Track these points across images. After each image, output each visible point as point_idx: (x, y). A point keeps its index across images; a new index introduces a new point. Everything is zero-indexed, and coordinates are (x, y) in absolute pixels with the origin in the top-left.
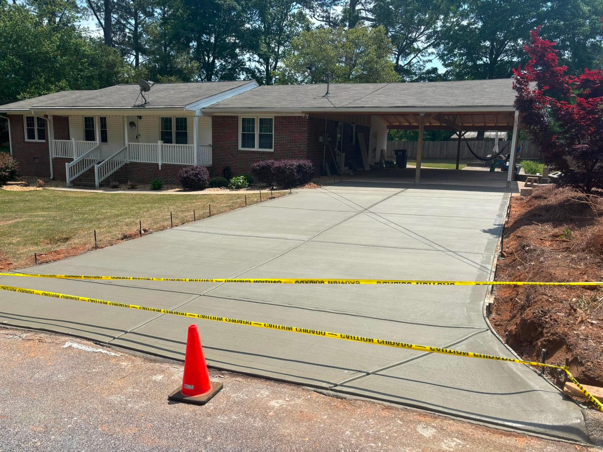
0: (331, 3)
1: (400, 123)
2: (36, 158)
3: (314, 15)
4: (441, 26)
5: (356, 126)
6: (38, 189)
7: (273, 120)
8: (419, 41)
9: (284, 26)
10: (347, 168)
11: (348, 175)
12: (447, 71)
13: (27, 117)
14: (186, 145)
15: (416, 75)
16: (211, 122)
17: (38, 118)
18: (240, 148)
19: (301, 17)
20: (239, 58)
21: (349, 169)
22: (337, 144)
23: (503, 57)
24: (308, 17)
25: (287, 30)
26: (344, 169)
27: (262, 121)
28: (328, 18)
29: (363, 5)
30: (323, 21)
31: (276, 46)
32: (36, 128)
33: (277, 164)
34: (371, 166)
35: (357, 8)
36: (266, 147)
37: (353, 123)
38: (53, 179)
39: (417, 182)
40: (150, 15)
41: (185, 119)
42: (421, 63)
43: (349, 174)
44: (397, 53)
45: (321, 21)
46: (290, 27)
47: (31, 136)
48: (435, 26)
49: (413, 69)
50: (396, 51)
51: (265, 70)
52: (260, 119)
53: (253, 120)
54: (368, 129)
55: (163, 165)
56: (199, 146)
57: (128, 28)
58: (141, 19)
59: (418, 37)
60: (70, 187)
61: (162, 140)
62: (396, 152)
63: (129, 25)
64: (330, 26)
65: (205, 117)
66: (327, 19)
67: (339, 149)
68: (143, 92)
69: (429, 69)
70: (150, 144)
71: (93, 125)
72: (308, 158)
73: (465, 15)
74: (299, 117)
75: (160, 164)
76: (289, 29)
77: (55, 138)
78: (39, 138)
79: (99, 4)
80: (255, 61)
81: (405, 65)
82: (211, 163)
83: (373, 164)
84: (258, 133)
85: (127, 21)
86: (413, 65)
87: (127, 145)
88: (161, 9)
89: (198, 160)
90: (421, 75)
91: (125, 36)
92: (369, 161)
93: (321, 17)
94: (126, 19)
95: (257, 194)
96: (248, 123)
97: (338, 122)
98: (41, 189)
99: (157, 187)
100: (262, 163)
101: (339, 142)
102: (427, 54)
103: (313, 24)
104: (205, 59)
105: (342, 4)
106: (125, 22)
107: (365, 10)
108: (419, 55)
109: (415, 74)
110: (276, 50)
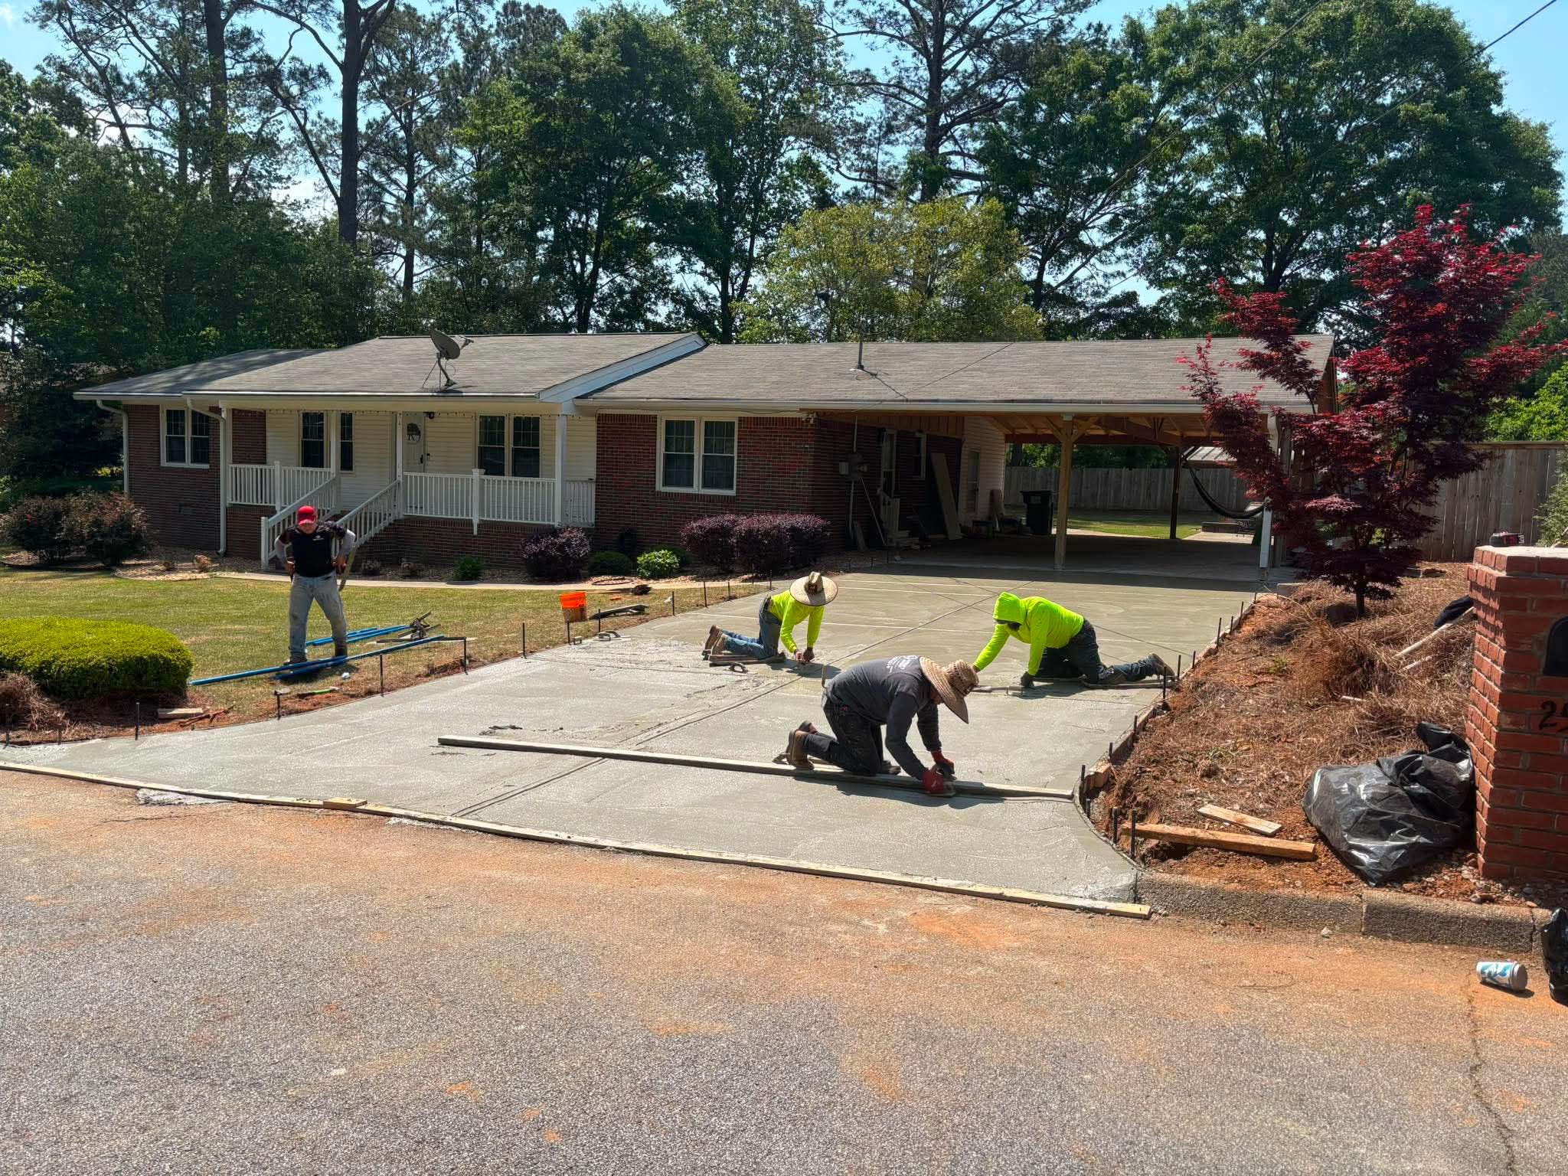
0: (879, 139)
1: (1037, 429)
2: (186, 505)
3: (839, 166)
4: (1146, 195)
5: (929, 438)
6: (199, 576)
7: (736, 426)
8: (1094, 227)
9: (767, 190)
10: (905, 534)
11: (906, 551)
12: (1163, 299)
13: (169, 412)
14: (535, 480)
15: (1087, 309)
16: (595, 428)
17: (194, 413)
18: (659, 487)
19: (807, 168)
20: (655, 263)
21: (911, 535)
22: (883, 479)
23: (1298, 268)
24: (823, 168)
25: (773, 199)
26: (899, 536)
27: (709, 426)
28: (873, 171)
29: (956, 142)
30: (860, 180)
31: (745, 236)
32: (188, 435)
33: (744, 523)
34: (964, 529)
35: (942, 150)
36: (717, 486)
37: (920, 431)
38: (226, 554)
39: (1059, 567)
40: (445, 163)
41: (536, 420)
42: (1100, 280)
43: (908, 548)
44: (1040, 257)
45: (856, 180)
46: (781, 192)
47: (176, 454)
48: (1130, 195)
49: (1080, 295)
50: (1037, 252)
51: (718, 294)
52: (706, 423)
53: (691, 424)
54: (959, 443)
55: (483, 525)
56: (564, 482)
57: (391, 194)
58: (423, 173)
59: (1090, 217)
60: (267, 572)
61: (480, 467)
62: (1027, 496)
63: (393, 187)
64: (877, 190)
65: (582, 418)
66: (871, 174)
67: (887, 490)
68: (443, 361)
69: (1117, 296)
70: (455, 476)
71: (321, 430)
72: (812, 511)
73: (1202, 168)
74: (795, 421)
75: (476, 521)
76: (778, 196)
77: (234, 462)
78: (195, 460)
79: (323, 136)
80: (696, 272)
81: (1059, 285)
82: (593, 521)
83: (970, 525)
84: (702, 453)
85: (389, 178)
86: (1079, 284)
87: (400, 479)
88: (473, 152)
89: (564, 514)
90: (1097, 308)
91: (382, 210)
92: (960, 516)
93: (856, 171)
94: (386, 173)
95: (696, 590)
96: (679, 431)
97: (883, 430)
98: (204, 575)
99: (470, 576)
100: (709, 522)
101: (888, 475)
102: (1113, 259)
103: (837, 186)
104: (574, 267)
105: (907, 139)
106: (383, 179)
107: (961, 153)
108: (1093, 260)
109: (1082, 305)
110: (747, 245)
